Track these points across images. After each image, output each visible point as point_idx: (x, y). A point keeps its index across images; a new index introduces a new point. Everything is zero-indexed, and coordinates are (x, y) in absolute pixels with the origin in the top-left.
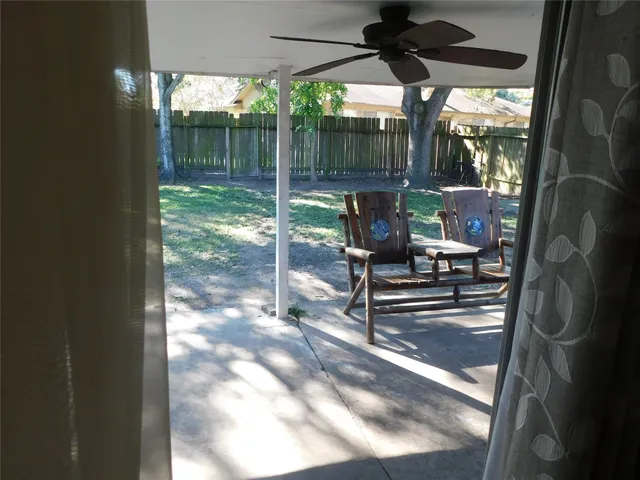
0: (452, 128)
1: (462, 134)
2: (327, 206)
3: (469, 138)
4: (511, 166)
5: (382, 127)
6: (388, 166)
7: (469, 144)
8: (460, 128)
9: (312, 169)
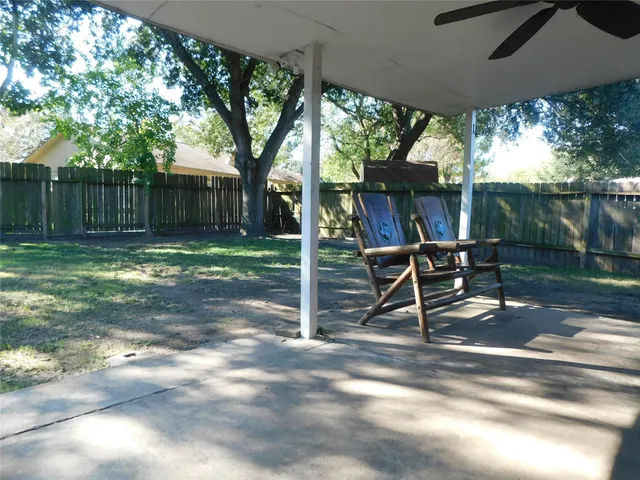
0: (269, 186)
1: (279, 191)
2: (175, 251)
3: (286, 193)
4: (328, 213)
5: (209, 183)
6: (217, 220)
7: (285, 198)
8: (276, 185)
9: (147, 225)
